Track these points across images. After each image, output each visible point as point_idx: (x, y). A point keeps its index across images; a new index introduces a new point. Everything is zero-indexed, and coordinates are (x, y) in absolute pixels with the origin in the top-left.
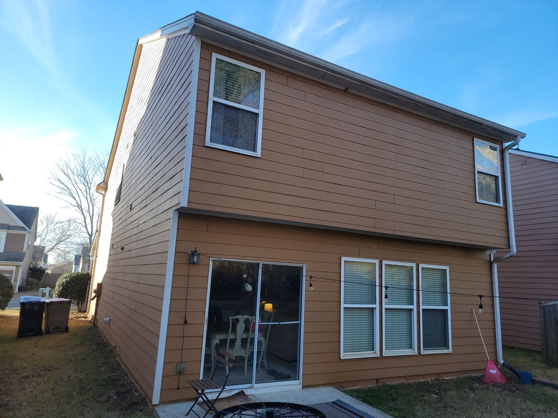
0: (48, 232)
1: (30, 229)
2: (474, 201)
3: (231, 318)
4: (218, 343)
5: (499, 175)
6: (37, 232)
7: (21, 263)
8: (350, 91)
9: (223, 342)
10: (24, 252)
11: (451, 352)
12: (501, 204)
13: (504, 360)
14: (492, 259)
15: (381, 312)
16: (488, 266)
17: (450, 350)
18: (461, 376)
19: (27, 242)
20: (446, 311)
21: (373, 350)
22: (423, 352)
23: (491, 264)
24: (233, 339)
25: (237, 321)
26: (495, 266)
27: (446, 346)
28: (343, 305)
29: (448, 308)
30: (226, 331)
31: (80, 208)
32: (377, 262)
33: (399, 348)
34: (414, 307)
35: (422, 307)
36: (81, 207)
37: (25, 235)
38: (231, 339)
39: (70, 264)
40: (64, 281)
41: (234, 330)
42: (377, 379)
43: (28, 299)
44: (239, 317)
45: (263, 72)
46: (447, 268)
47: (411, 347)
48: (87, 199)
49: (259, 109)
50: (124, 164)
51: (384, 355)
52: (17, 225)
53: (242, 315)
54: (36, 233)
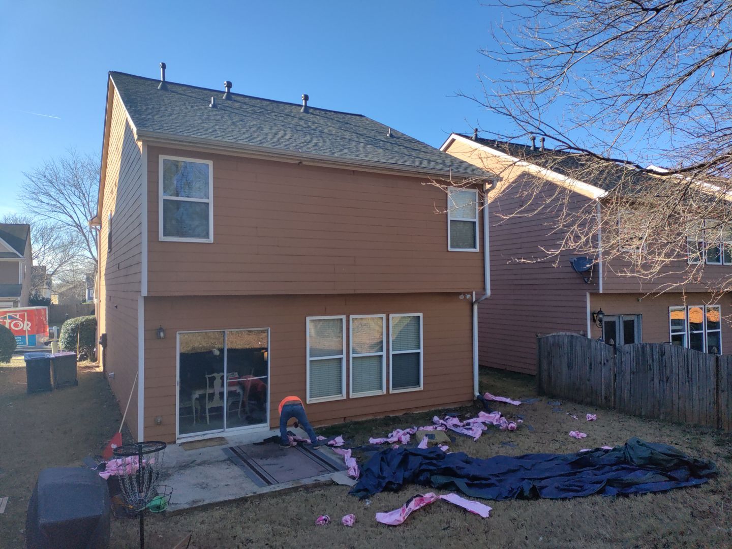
0: (47, 251)
1: (23, 255)
2: (446, 250)
3: (207, 376)
4: (198, 397)
5: (477, 220)
6: (33, 252)
7: (19, 298)
8: (304, 163)
9: (202, 397)
10: (20, 283)
11: (422, 389)
12: (478, 250)
13: (480, 393)
14: (474, 300)
15: (348, 361)
16: (468, 307)
17: (422, 388)
18: (433, 409)
19: (22, 269)
20: (419, 354)
21: (341, 394)
22: (391, 392)
23: (472, 304)
24: (212, 393)
25: (214, 379)
26: (476, 307)
27: (418, 384)
28: (308, 359)
29: (421, 351)
30: (204, 387)
31: (79, 228)
32: (344, 317)
33: (370, 390)
34: (384, 353)
35: (391, 353)
36: (80, 226)
37: (17, 263)
38: (209, 394)
39: (81, 284)
40: (69, 328)
41: (212, 386)
42: (345, 418)
43: (32, 356)
44: (215, 375)
45: (210, 163)
46: (421, 315)
47: (380, 388)
48: (86, 216)
49: (208, 199)
50: (111, 211)
51: (351, 397)
52: (7, 251)
53: (218, 373)
54: (31, 254)
